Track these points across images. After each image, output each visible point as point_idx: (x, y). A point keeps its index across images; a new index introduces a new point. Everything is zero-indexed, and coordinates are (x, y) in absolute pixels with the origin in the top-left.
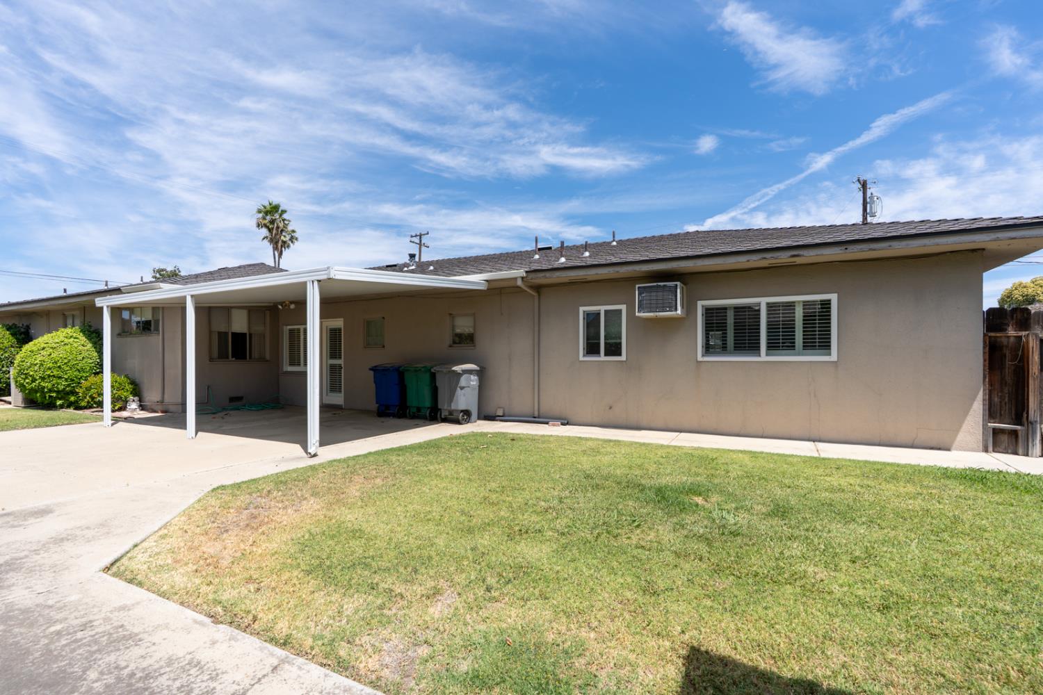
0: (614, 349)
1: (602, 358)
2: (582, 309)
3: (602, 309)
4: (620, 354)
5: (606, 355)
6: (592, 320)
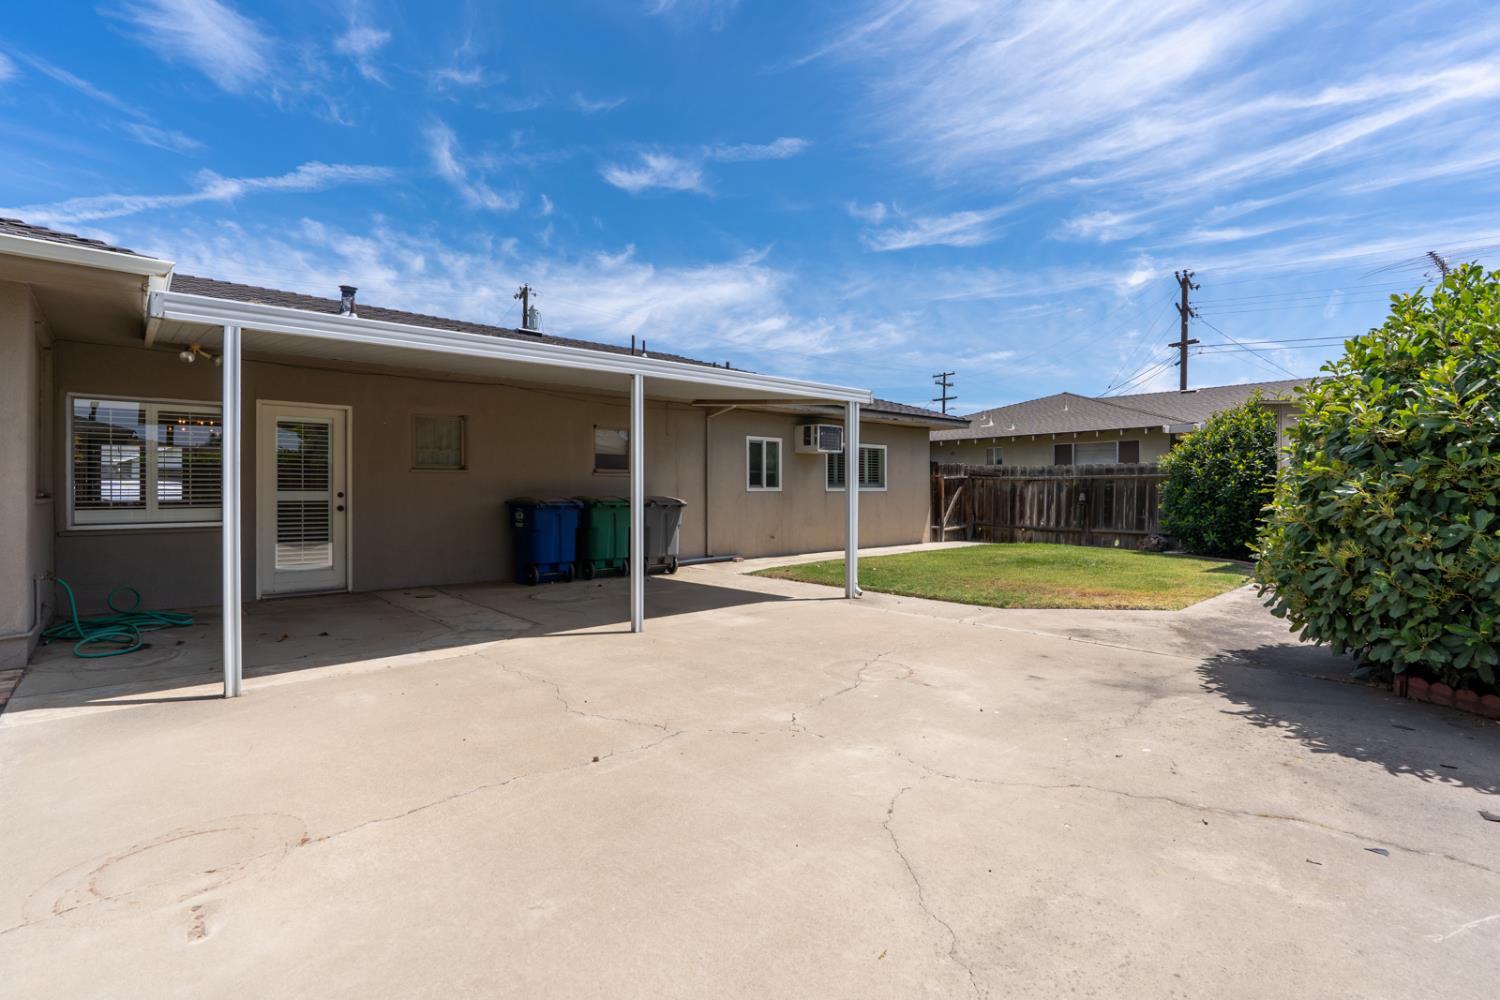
0: (772, 481)
1: (765, 489)
2: (749, 438)
3: (765, 440)
4: (777, 486)
5: (767, 485)
6: (756, 448)
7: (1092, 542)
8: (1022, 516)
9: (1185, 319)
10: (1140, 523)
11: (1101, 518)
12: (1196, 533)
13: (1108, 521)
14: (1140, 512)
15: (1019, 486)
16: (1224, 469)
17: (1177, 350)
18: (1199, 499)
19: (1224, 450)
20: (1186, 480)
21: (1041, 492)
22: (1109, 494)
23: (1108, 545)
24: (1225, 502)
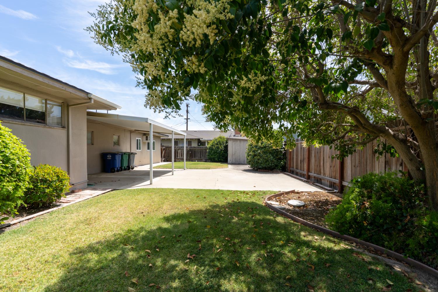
2: (137, 138)
3: (139, 139)
4: (140, 150)
7: (192, 161)
8: (178, 156)
9: (187, 114)
10: (201, 157)
11: (194, 156)
12: (214, 159)
13: (195, 157)
14: (201, 155)
15: (177, 150)
16: (218, 148)
17: (186, 120)
18: (215, 153)
19: (218, 145)
20: (212, 149)
21: (182, 151)
22: (195, 152)
23: (195, 161)
24: (218, 153)
